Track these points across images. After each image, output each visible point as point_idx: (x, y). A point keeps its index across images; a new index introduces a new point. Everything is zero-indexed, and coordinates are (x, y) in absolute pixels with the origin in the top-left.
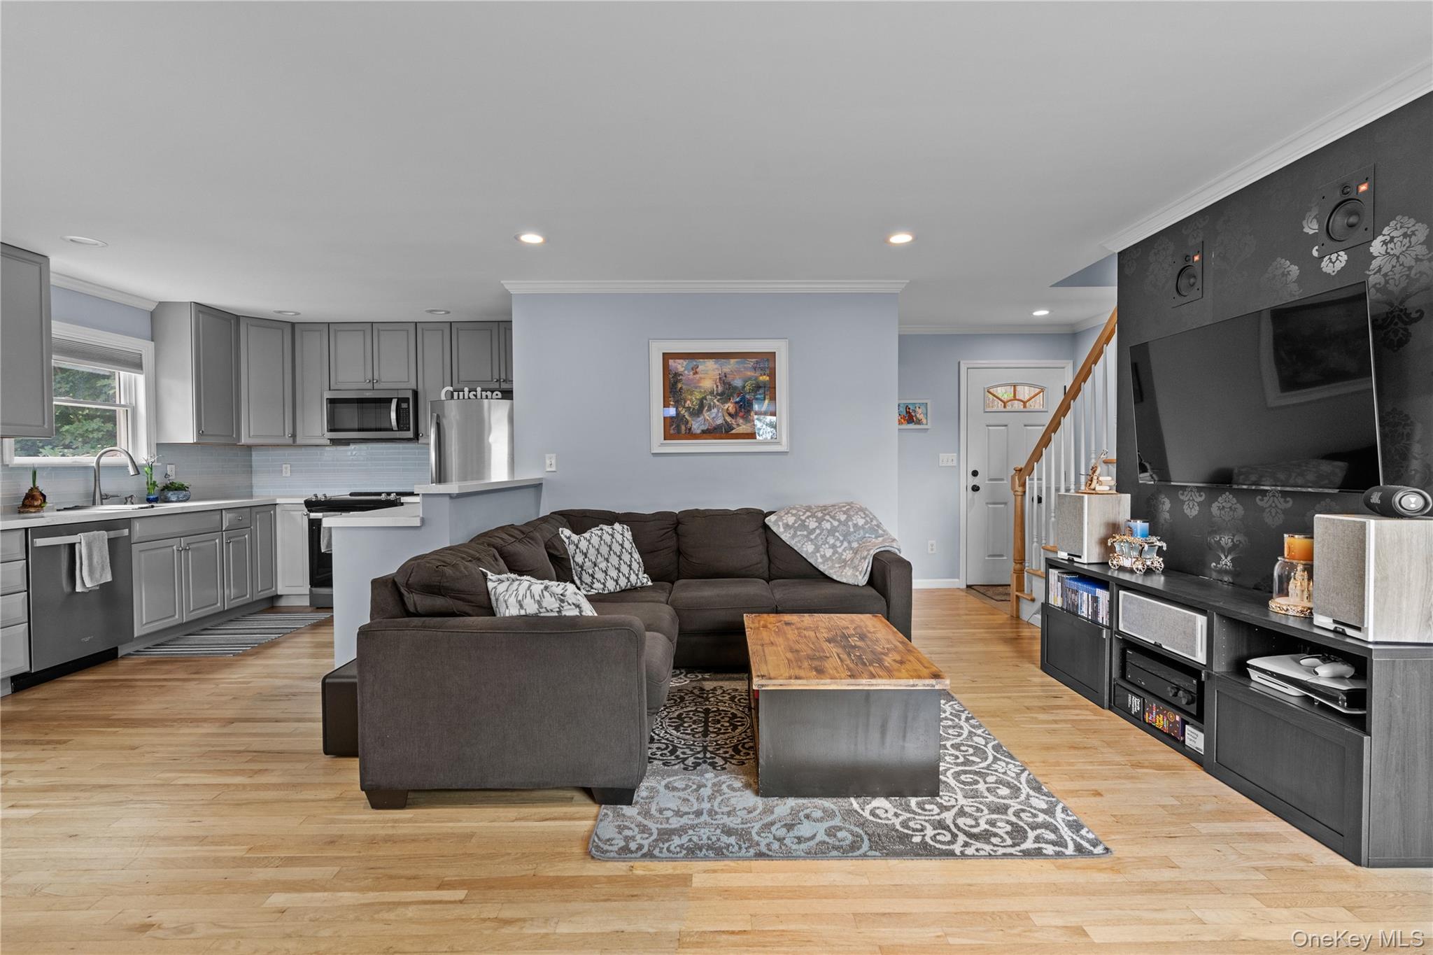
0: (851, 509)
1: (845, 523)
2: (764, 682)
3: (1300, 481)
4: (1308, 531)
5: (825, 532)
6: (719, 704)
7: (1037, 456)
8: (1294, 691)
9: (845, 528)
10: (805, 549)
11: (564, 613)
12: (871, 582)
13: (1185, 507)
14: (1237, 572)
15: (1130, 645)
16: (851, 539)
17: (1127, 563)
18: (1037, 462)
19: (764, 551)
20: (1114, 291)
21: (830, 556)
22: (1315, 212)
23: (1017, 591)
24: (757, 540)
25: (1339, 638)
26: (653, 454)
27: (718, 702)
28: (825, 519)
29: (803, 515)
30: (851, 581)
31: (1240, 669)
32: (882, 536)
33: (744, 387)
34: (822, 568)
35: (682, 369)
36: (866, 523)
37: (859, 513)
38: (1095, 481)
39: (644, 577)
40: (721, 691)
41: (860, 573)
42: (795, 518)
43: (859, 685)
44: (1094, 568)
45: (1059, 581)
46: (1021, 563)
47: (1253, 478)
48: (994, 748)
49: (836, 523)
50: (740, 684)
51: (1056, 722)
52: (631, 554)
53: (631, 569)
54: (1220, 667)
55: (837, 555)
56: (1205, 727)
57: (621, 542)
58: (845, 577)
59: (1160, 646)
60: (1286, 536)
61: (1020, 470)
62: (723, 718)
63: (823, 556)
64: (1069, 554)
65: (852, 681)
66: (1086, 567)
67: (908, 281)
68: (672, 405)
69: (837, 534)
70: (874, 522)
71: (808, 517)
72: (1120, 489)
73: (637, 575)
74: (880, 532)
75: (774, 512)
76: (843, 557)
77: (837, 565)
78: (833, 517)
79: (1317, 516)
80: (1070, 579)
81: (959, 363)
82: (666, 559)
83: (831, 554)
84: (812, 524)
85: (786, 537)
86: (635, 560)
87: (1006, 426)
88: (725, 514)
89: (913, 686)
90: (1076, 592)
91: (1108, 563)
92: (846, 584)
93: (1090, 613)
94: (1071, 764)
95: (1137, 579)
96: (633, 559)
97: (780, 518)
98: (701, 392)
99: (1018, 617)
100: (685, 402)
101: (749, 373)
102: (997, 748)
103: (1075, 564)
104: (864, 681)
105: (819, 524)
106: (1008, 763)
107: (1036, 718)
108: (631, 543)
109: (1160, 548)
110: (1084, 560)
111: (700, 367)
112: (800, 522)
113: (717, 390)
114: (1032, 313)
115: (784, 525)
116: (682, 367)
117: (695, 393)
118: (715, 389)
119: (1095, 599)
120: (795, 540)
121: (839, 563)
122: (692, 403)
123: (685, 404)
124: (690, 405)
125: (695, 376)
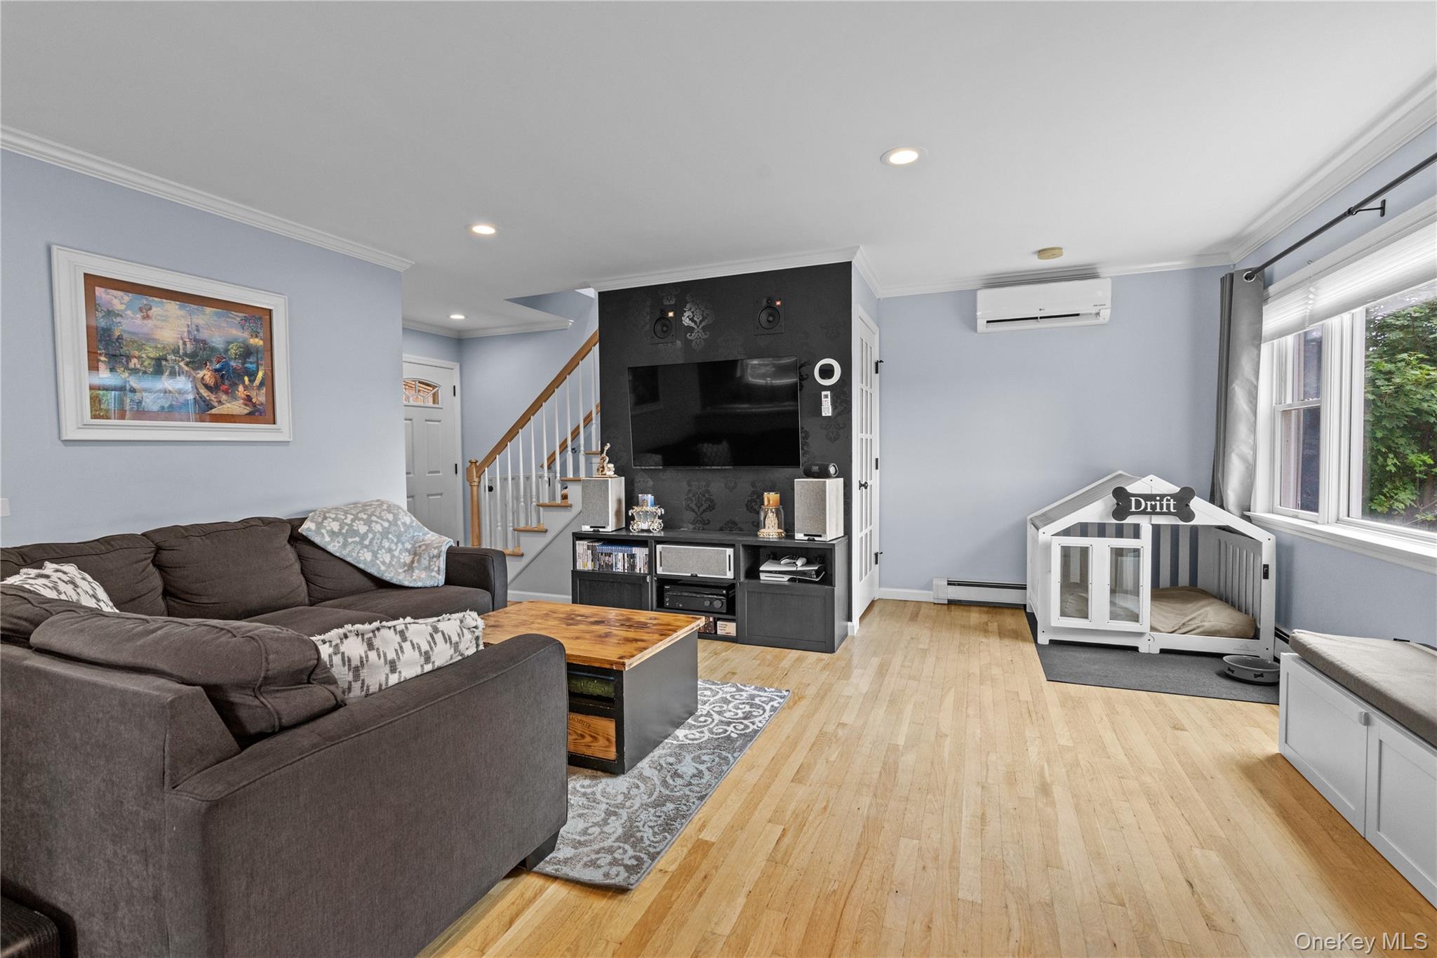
1: (395, 523)
4: (787, 489)
5: (378, 535)
7: (499, 449)
8: (786, 578)
9: (396, 529)
10: (362, 558)
12: (448, 581)
14: (708, 522)
16: (403, 539)
18: (500, 454)
19: (299, 570)
21: (390, 562)
25: (811, 542)
26: (65, 441)
28: (372, 521)
29: (346, 518)
30: (429, 583)
31: (753, 573)
35: (123, 307)
38: (606, 470)
41: (436, 573)
42: (338, 523)
44: (614, 533)
45: (588, 549)
49: (386, 524)
54: (741, 578)
55: (395, 560)
56: (736, 617)
57: (91, 592)
58: (419, 581)
59: (696, 576)
60: (764, 494)
61: (477, 463)
63: (383, 564)
64: (593, 527)
67: (414, 263)
68: (103, 366)
69: (390, 536)
71: (353, 521)
75: (306, 519)
76: (402, 560)
77: (401, 571)
78: (380, 517)
79: (796, 480)
80: (601, 545)
83: (390, 559)
84: (363, 529)
85: (334, 548)
87: (411, 420)
90: (609, 554)
91: (629, 528)
92: (421, 588)
93: (626, 568)
97: (317, 526)
98: (156, 347)
100: (129, 358)
101: (235, 332)
103: (601, 533)
105: (369, 526)
110: (608, 529)
111: (154, 309)
112: (346, 527)
113: (184, 349)
114: (448, 316)
115: (327, 532)
116: (122, 304)
117: (148, 348)
118: (181, 347)
119: (632, 556)
120: (348, 550)
121: (400, 568)
122: (142, 364)
123: (128, 363)
124: (138, 366)
125: (146, 322)
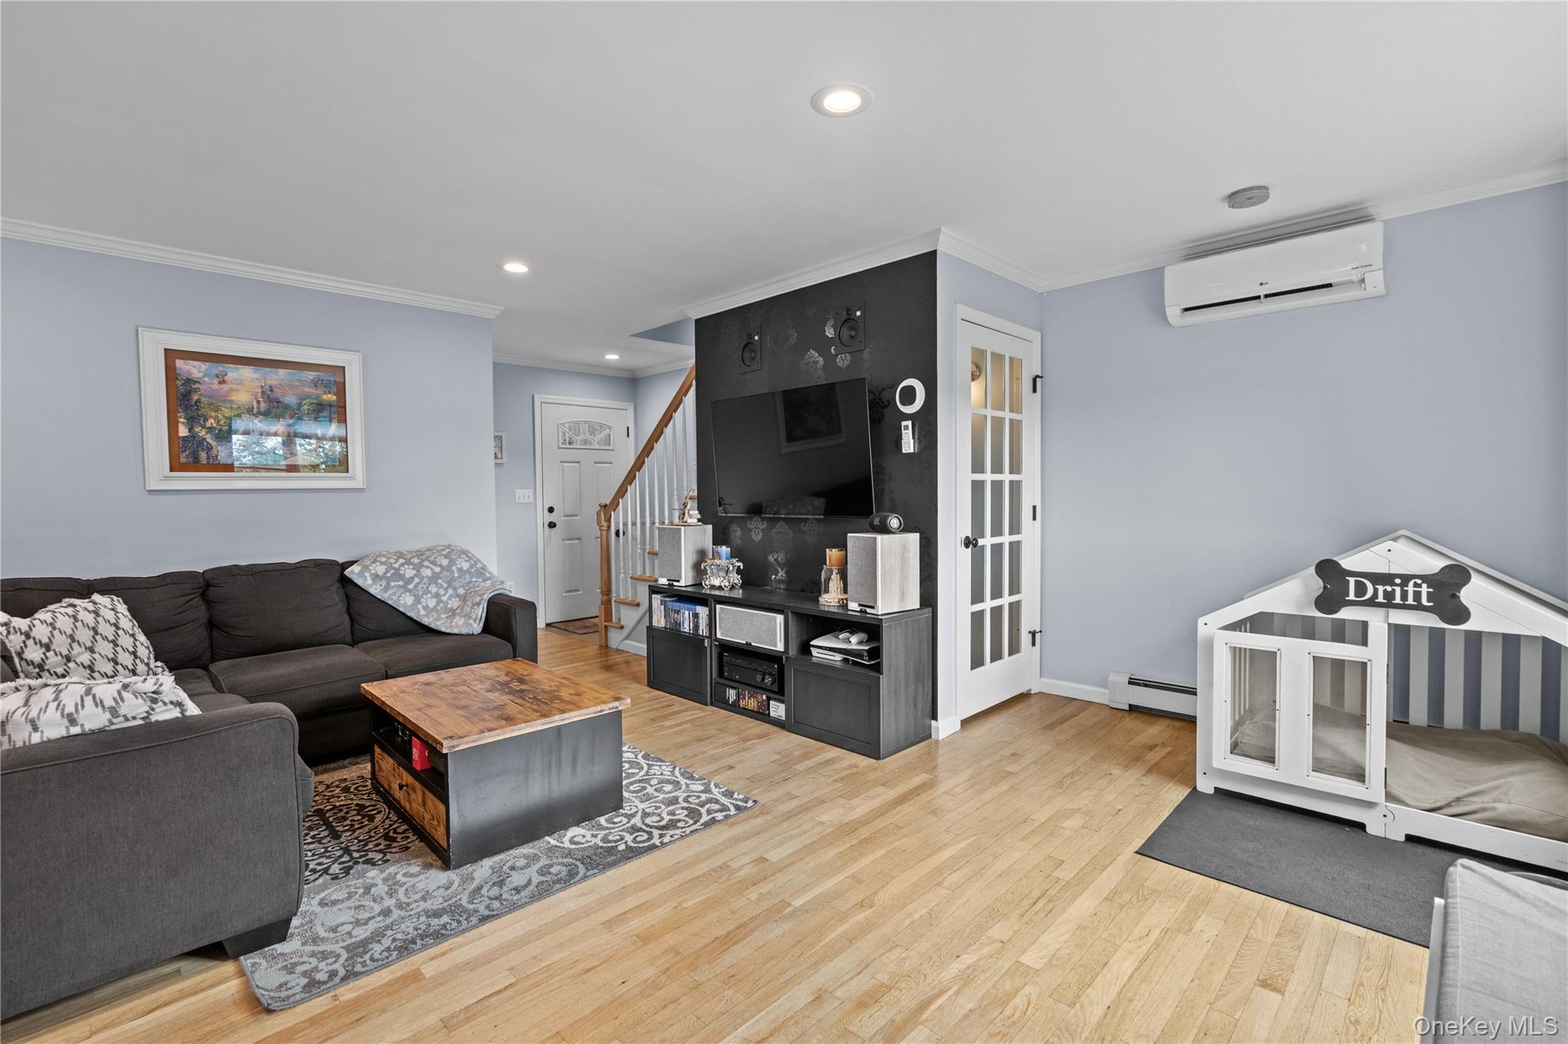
0: (452, 552)
1: (448, 569)
2: (455, 742)
3: (803, 511)
4: (843, 546)
6: (332, 800)
7: (622, 492)
8: (838, 657)
9: (448, 574)
10: (402, 602)
11: (153, 718)
12: (486, 629)
13: (753, 533)
14: (789, 581)
15: (726, 648)
16: (457, 584)
17: (716, 582)
18: (622, 498)
19: (344, 610)
20: (691, 350)
21: (434, 607)
22: (831, 323)
23: (605, 621)
24: (335, 597)
25: (863, 615)
26: (148, 491)
27: (328, 799)
28: (423, 566)
29: (395, 563)
30: (464, 631)
31: (805, 649)
32: (489, 579)
33: (300, 405)
34: (426, 621)
35: (201, 375)
36: (471, 567)
37: (462, 556)
38: (687, 515)
39: (156, 667)
40: (325, 787)
41: (475, 622)
42: (385, 567)
43: (552, 722)
44: (689, 589)
45: (661, 604)
46: (607, 595)
47: (775, 509)
48: (644, 757)
49: (437, 569)
50: (345, 772)
51: (679, 725)
52: (133, 636)
53: (136, 657)
54: (793, 652)
55: (442, 605)
56: (785, 699)
57: (112, 621)
58: (456, 627)
59: (750, 644)
60: (827, 550)
61: (606, 506)
62: (347, 813)
63: (426, 608)
64: (668, 580)
65: (547, 720)
66: (684, 589)
67: (503, 309)
68: (183, 423)
69: (440, 581)
70: (479, 565)
71: (402, 565)
72: (703, 520)
73: (147, 665)
74: (488, 575)
75: (356, 562)
76: (449, 606)
77: (443, 616)
78: (434, 563)
79: (849, 535)
80: (673, 601)
81: (533, 396)
82: (194, 636)
83: (434, 604)
84: (409, 572)
85: (375, 590)
86: (142, 644)
87: (578, 462)
88: (282, 569)
89: (601, 711)
90: (678, 612)
91: (701, 584)
92: (457, 634)
93: (692, 628)
94: (704, 752)
95: (725, 593)
96: (138, 643)
97: (366, 568)
98: (231, 408)
99: (607, 646)
100: (206, 420)
101: (307, 390)
102: (646, 757)
103: (675, 588)
104: (557, 717)
105: (418, 571)
106: (660, 766)
107: (663, 726)
108: (130, 620)
109: (739, 567)
110: (682, 583)
111: (229, 375)
112: (393, 571)
113: (258, 408)
114: (603, 356)
115: (371, 575)
116: (199, 372)
117: (223, 409)
118: (255, 407)
119: (696, 616)
120: (388, 593)
121: (445, 613)
122: (218, 422)
123: (205, 422)
124: (215, 425)
125: (221, 386)
